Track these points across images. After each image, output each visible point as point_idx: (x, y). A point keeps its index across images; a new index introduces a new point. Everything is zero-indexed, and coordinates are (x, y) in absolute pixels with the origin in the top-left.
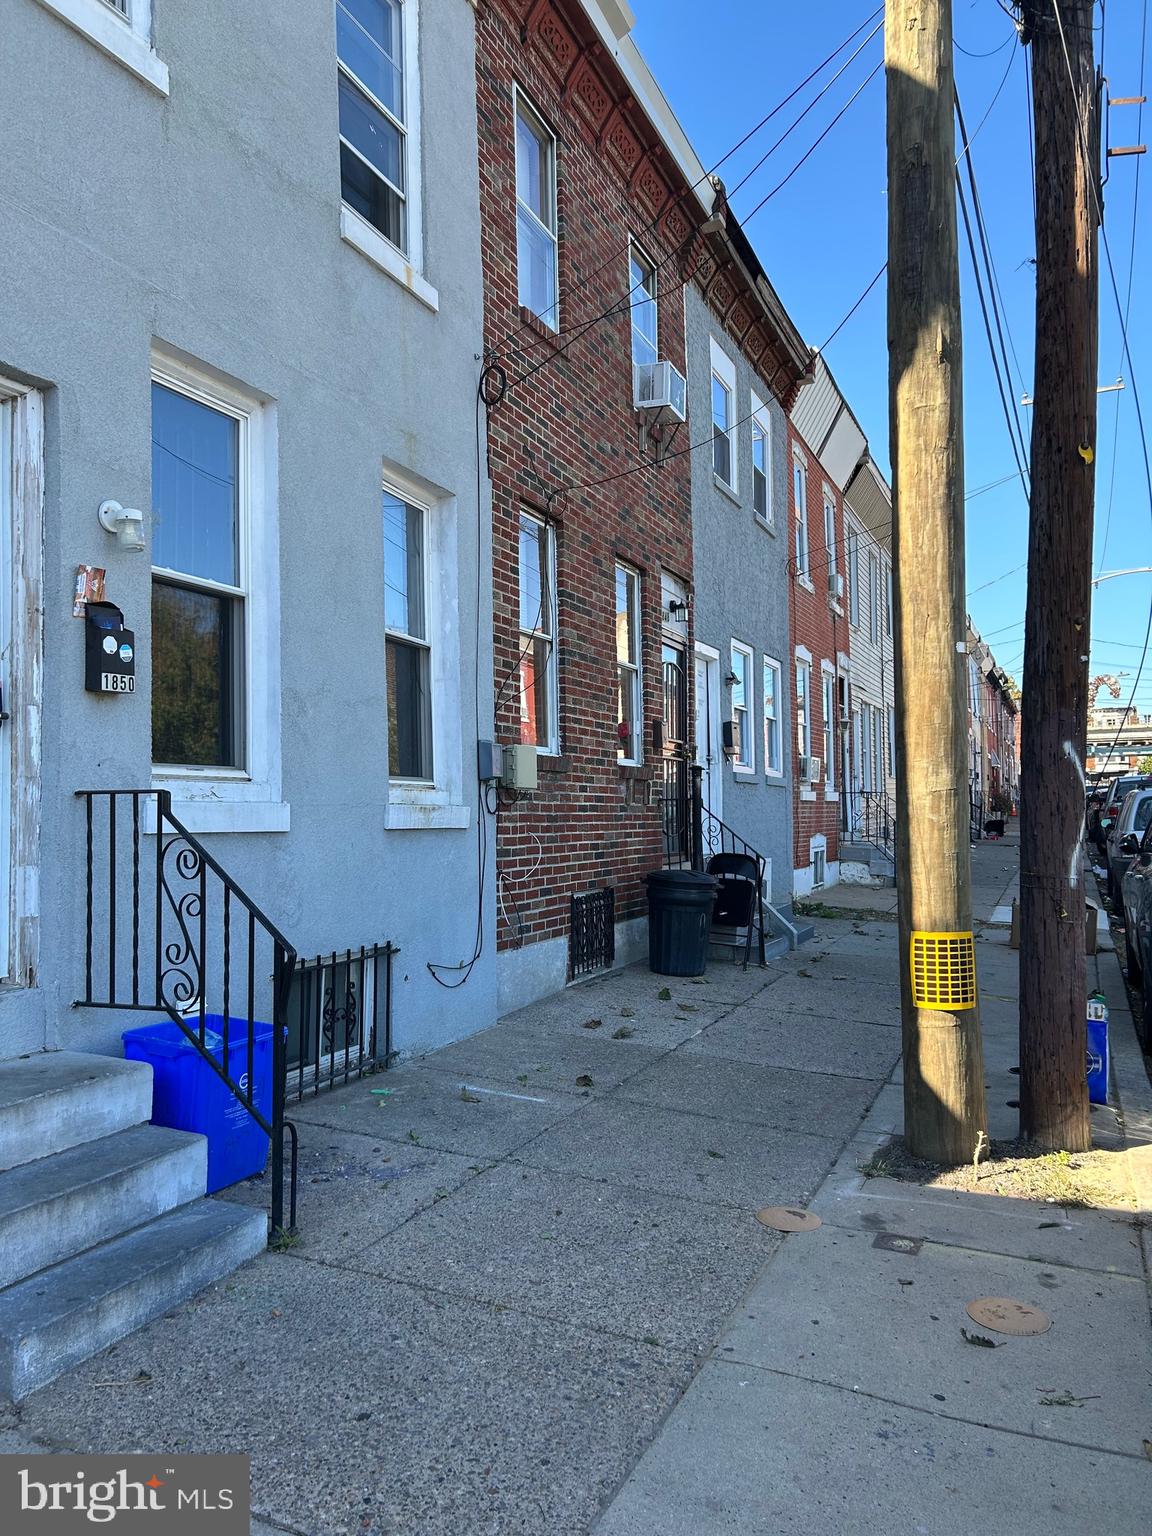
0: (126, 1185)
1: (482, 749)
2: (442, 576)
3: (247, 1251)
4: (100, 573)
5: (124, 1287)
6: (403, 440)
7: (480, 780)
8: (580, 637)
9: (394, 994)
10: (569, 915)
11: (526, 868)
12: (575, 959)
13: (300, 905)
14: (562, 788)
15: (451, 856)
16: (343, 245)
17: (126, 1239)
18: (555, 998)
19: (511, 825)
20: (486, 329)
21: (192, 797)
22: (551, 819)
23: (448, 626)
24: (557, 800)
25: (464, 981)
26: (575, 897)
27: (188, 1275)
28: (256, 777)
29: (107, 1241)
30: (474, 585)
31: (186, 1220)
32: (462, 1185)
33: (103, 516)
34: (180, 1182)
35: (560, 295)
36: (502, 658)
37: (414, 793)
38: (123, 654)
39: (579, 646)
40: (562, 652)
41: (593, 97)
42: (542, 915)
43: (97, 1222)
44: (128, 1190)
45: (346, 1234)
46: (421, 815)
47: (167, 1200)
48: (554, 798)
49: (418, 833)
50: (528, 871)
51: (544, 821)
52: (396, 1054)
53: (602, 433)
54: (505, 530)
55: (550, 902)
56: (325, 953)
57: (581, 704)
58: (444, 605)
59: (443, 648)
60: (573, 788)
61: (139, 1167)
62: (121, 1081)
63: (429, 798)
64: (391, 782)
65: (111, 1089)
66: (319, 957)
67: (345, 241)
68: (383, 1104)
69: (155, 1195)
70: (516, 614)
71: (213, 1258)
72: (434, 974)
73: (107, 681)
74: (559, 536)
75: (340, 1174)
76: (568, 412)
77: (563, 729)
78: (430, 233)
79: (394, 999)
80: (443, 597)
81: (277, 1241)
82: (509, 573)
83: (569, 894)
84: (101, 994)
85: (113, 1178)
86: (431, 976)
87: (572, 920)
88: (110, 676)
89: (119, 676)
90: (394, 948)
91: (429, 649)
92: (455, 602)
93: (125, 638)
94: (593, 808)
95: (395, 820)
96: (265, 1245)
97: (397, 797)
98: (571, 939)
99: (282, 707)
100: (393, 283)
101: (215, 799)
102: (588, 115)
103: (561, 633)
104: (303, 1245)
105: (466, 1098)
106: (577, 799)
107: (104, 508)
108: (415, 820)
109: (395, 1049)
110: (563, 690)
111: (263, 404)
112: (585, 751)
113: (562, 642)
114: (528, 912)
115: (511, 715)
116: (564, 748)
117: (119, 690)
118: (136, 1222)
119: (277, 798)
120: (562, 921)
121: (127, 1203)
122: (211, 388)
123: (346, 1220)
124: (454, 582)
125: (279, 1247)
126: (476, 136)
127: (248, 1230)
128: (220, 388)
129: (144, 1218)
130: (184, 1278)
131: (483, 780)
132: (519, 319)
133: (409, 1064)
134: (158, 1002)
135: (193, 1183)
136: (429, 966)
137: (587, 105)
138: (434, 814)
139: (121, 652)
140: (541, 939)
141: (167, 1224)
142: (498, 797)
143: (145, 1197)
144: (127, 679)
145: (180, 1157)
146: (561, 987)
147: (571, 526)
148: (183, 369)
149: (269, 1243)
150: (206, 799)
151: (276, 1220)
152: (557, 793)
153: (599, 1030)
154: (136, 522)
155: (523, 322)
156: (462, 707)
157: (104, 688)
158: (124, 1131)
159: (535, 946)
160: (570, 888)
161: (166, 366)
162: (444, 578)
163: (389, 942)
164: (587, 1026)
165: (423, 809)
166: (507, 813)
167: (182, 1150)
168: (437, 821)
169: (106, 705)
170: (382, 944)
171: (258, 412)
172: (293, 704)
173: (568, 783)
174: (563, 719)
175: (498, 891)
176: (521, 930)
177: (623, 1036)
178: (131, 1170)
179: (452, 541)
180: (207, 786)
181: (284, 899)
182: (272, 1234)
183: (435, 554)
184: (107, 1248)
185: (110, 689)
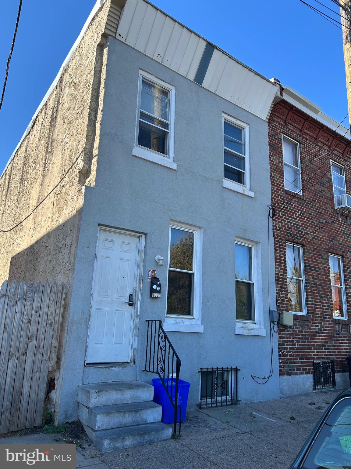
0: (139, 413)
1: (271, 312)
2: (257, 264)
3: (165, 437)
4: (154, 271)
5: (131, 435)
6: (242, 231)
7: (270, 322)
8: (313, 278)
9: (239, 382)
10: (312, 367)
11: (292, 350)
12: (316, 382)
13: (207, 353)
14: (308, 325)
15: (259, 344)
16: (223, 188)
17: (138, 426)
18: (307, 395)
19: (285, 336)
20: (272, 198)
21: (177, 322)
22: (302, 335)
23: (259, 277)
24: (306, 329)
25: (266, 383)
26: (315, 362)
27: (147, 437)
28: (196, 318)
29: (134, 426)
30: (268, 266)
31: (153, 426)
32: (231, 436)
33: (156, 259)
34: (154, 416)
35: (302, 183)
36: (280, 286)
37: (246, 325)
38: (158, 289)
39: (313, 281)
40: (306, 283)
41: (312, 129)
42: (300, 366)
43: (132, 420)
44: (140, 414)
45: (192, 440)
46: (247, 331)
47: (150, 419)
48: (304, 329)
49: (248, 336)
50: (293, 351)
51: (300, 336)
52: (239, 401)
53: (321, 218)
54: (280, 250)
55: (303, 362)
56: (215, 367)
57: (315, 299)
58: (258, 272)
59: (258, 283)
60: (312, 326)
61: (143, 409)
62: (146, 389)
63: (252, 326)
64: (237, 321)
65: (143, 390)
66: (212, 368)
67: (224, 187)
68: (227, 413)
69: (147, 417)
70: (286, 273)
71: (155, 435)
72: (254, 379)
73: (154, 295)
74: (304, 249)
75: (202, 426)
76: (306, 214)
77: (307, 307)
78: (252, 179)
79: (239, 384)
80: (258, 269)
81: (173, 437)
82: (282, 261)
83: (313, 360)
84: (148, 369)
85: (136, 410)
86: (253, 379)
87: (314, 369)
88: (155, 294)
89: (157, 294)
90: (239, 369)
91: (254, 284)
92: (261, 271)
93: (159, 285)
94: (322, 333)
95: (237, 332)
96: (171, 437)
97: (241, 325)
98: (314, 376)
99: (202, 300)
100: (239, 194)
101: (183, 323)
102: (311, 134)
103: (305, 277)
104: (180, 439)
105: (252, 415)
106: (315, 329)
107: (156, 257)
108: (245, 332)
109: (239, 399)
110: (307, 295)
111: (200, 228)
112: (318, 314)
113: (306, 280)
114: (294, 364)
115: (284, 302)
116: (308, 313)
117: (156, 297)
118: (141, 423)
119: (200, 324)
120: (309, 369)
121: (140, 417)
122: (186, 227)
123: (195, 437)
124: (260, 266)
125: (174, 438)
126: (268, 151)
127: (166, 431)
128: (189, 227)
129: (144, 423)
130: (147, 438)
131: (272, 321)
132: (285, 193)
133: (244, 405)
134: (157, 372)
135: (157, 417)
136: (252, 376)
137: (310, 132)
138: (252, 331)
139: (157, 288)
140: (299, 374)
141: (149, 425)
142: (278, 327)
143: (144, 417)
144: (158, 294)
145: (155, 409)
146: (310, 391)
147: (308, 246)
148: (179, 224)
149: (172, 437)
150: (181, 323)
151: (175, 431)
152: (305, 327)
153: (313, 406)
154: (162, 260)
155: (286, 193)
156: (263, 300)
157: (153, 296)
158: (146, 402)
159: (298, 376)
160: (314, 359)
161: (175, 224)
162: (258, 264)
163: (236, 367)
164: (309, 404)
165: (248, 329)
166: (283, 332)
167: (155, 408)
168: (253, 333)
169: (154, 301)
170: (234, 367)
171: (199, 230)
172: (205, 300)
173: (310, 324)
174: (307, 304)
175: (279, 356)
176: (290, 370)
177: (319, 409)
178: (141, 410)
179: (260, 255)
180: (181, 320)
181: (201, 351)
182: (173, 435)
183: (255, 258)
184: (133, 427)
185: (154, 297)
